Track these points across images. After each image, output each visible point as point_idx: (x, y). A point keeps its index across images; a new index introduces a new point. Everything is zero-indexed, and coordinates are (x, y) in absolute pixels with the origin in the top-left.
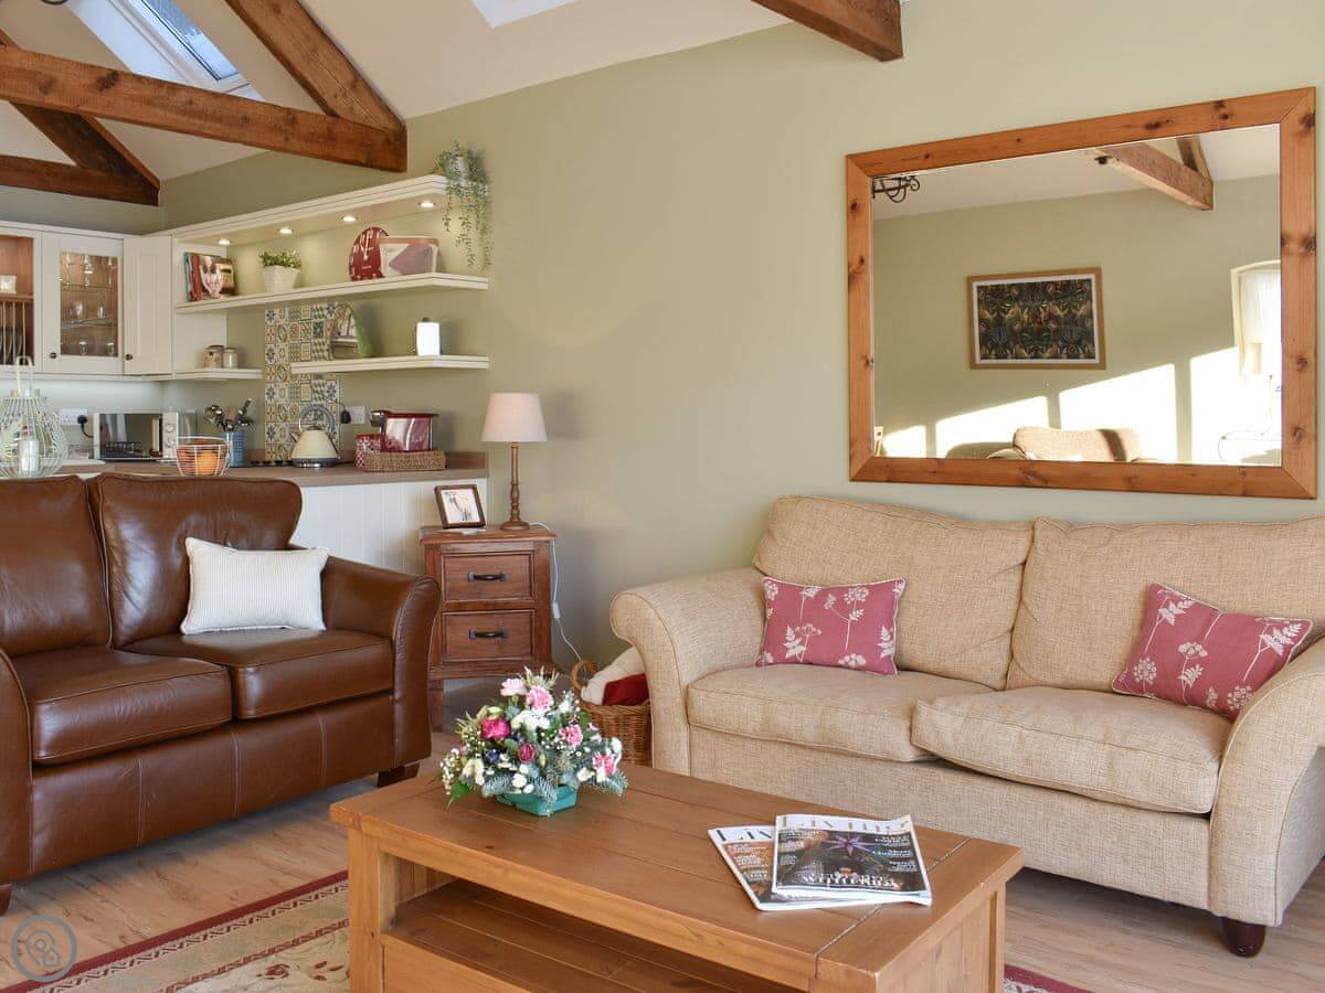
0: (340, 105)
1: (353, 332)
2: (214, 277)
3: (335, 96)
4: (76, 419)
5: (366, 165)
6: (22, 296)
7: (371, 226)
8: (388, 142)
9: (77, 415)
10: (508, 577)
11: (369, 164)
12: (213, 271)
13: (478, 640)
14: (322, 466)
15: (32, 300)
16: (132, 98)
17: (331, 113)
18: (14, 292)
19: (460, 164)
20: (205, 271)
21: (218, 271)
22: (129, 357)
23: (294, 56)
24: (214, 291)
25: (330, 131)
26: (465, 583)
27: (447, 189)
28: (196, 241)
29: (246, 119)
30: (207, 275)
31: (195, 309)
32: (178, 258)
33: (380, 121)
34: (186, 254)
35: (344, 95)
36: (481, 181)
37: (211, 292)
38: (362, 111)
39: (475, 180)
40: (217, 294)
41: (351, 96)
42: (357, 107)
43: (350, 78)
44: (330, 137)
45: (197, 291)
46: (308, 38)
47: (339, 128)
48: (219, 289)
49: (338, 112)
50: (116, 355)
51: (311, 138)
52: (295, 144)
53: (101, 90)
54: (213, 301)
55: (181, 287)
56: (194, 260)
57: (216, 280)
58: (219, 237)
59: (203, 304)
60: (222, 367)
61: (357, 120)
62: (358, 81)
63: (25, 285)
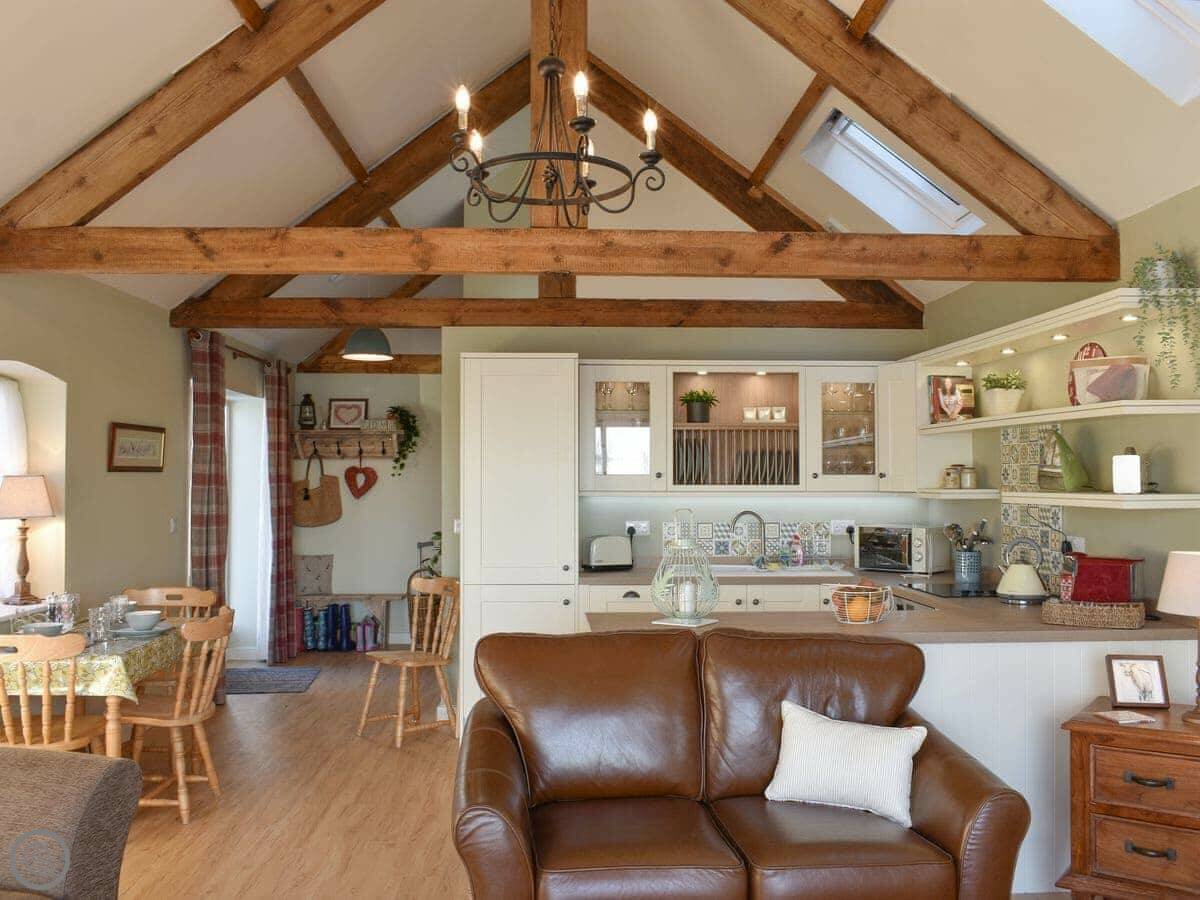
0: (1034, 222)
1: (1057, 461)
2: (953, 398)
3: (1027, 213)
4: (845, 530)
5: (1067, 280)
6: (789, 425)
7: (1088, 342)
8: (1095, 251)
9: (847, 526)
10: (1178, 784)
11: (1072, 277)
12: (953, 392)
13: (1135, 855)
14: (1028, 604)
15: (798, 427)
16: (805, 255)
17: (1025, 232)
18: (784, 421)
19: (1161, 271)
20: (945, 392)
21: (957, 391)
22: (882, 476)
23: (977, 180)
24: (953, 413)
25: (1021, 252)
26: (1121, 783)
27: (1140, 302)
28: (938, 364)
29: (923, 255)
30: (947, 397)
31: (938, 431)
32: (922, 382)
33: (1085, 229)
34: (930, 377)
35: (1038, 209)
36: (1190, 286)
37: (949, 413)
38: (1060, 222)
39: (1181, 286)
40: (956, 415)
41: (1046, 209)
42: (1054, 219)
43: (1044, 189)
44: (1022, 257)
45: (939, 413)
46: (992, 158)
47: (1032, 246)
48: (958, 410)
49: (1031, 230)
50: (874, 473)
51: (997, 262)
52: (979, 270)
53: (776, 252)
54: (952, 423)
55: (926, 408)
56: (936, 382)
57: (956, 400)
58: (957, 359)
59: (943, 426)
60: (961, 488)
61: (1054, 233)
62: (1055, 190)
63: (793, 415)
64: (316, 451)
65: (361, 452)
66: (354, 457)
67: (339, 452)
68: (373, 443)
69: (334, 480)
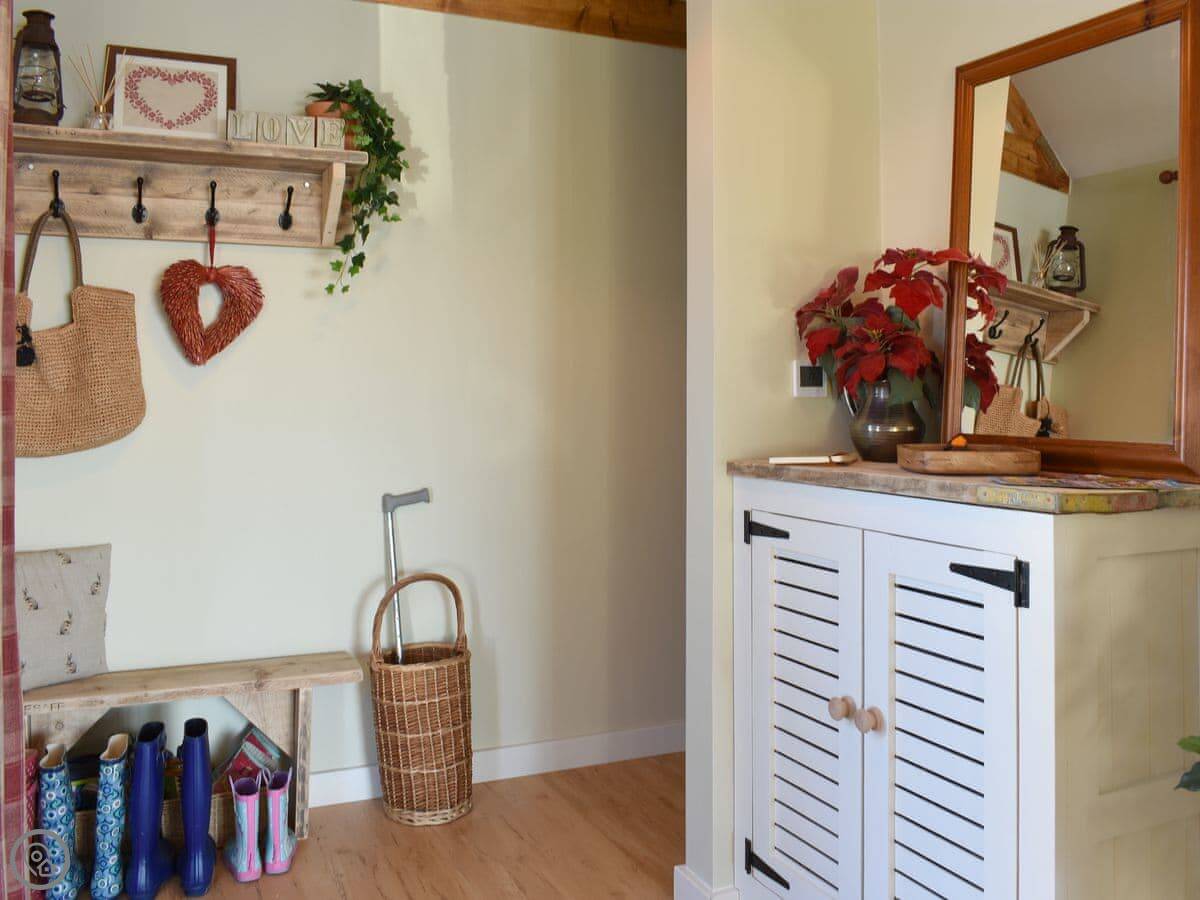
64: (56, 207)
65: (212, 217)
66: (190, 233)
67: (138, 214)
68: (251, 193)
69: (118, 303)
